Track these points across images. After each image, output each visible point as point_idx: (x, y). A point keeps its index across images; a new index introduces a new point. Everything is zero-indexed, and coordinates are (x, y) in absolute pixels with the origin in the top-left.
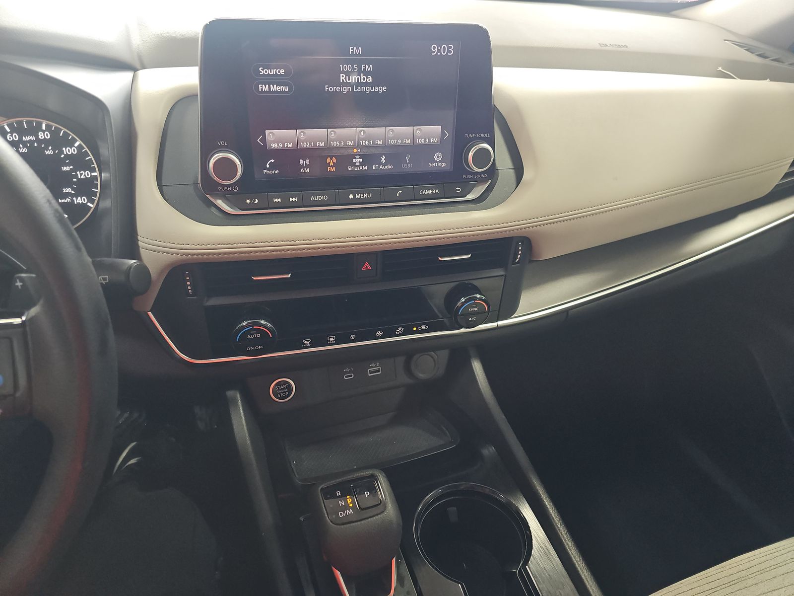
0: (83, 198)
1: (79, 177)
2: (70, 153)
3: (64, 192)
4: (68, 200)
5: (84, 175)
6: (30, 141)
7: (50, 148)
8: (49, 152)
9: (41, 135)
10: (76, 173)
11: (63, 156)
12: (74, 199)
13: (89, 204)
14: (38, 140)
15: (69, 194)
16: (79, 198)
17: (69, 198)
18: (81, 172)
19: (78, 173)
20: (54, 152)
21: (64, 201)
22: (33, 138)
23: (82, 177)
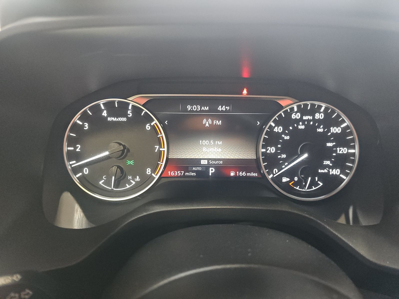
0: (337, 170)
1: (338, 152)
2: (335, 132)
3: (324, 164)
4: (326, 171)
5: (343, 150)
6: (309, 121)
7: (322, 127)
8: (320, 130)
9: (317, 116)
10: (336, 149)
11: (329, 134)
12: (331, 170)
13: (341, 176)
14: (314, 120)
15: (328, 166)
16: (334, 170)
17: (327, 169)
18: (340, 149)
19: (338, 149)
20: (324, 130)
21: (322, 171)
22: (311, 118)
23: (341, 152)
